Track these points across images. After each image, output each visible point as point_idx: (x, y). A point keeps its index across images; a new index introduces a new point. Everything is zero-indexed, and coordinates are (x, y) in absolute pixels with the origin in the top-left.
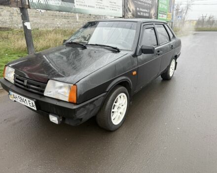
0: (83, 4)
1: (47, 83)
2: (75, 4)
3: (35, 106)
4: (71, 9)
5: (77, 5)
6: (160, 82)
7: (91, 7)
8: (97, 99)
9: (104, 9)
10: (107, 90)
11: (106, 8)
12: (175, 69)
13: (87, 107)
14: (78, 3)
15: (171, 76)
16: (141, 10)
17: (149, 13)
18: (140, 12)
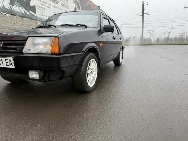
0: (43, 14)
1: (26, 40)
3: (13, 64)
4: (33, 16)
5: (38, 14)
6: (114, 67)
8: (77, 55)
10: (83, 50)
12: (122, 59)
13: (69, 59)
14: (39, 13)
15: (121, 62)
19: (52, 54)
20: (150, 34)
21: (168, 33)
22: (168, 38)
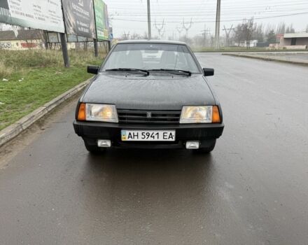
0: (19, 11)
1: (181, 110)
2: (10, 11)
3: (174, 137)
4: (6, 17)
5: (13, 12)
7: (29, 16)
9: (44, 20)
11: (46, 19)
14: (13, 9)
16: (81, 23)
17: (89, 28)
18: (80, 26)
19: (213, 123)
20: (159, 31)
21: (185, 30)
22: (185, 39)
